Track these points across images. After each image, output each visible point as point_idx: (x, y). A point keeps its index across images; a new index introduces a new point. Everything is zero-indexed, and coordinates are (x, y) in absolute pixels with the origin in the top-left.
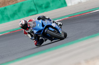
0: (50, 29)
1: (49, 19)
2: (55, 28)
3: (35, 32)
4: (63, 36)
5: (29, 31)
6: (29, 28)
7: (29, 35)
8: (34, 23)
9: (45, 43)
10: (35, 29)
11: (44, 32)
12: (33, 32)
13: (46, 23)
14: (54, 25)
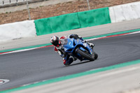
0: (81, 48)
1: (81, 39)
2: (86, 48)
3: (66, 50)
4: (93, 57)
5: (60, 48)
6: (60, 45)
7: (60, 52)
8: (66, 40)
9: (74, 62)
10: (66, 47)
11: (74, 51)
12: (63, 50)
13: (78, 42)
14: (85, 45)
